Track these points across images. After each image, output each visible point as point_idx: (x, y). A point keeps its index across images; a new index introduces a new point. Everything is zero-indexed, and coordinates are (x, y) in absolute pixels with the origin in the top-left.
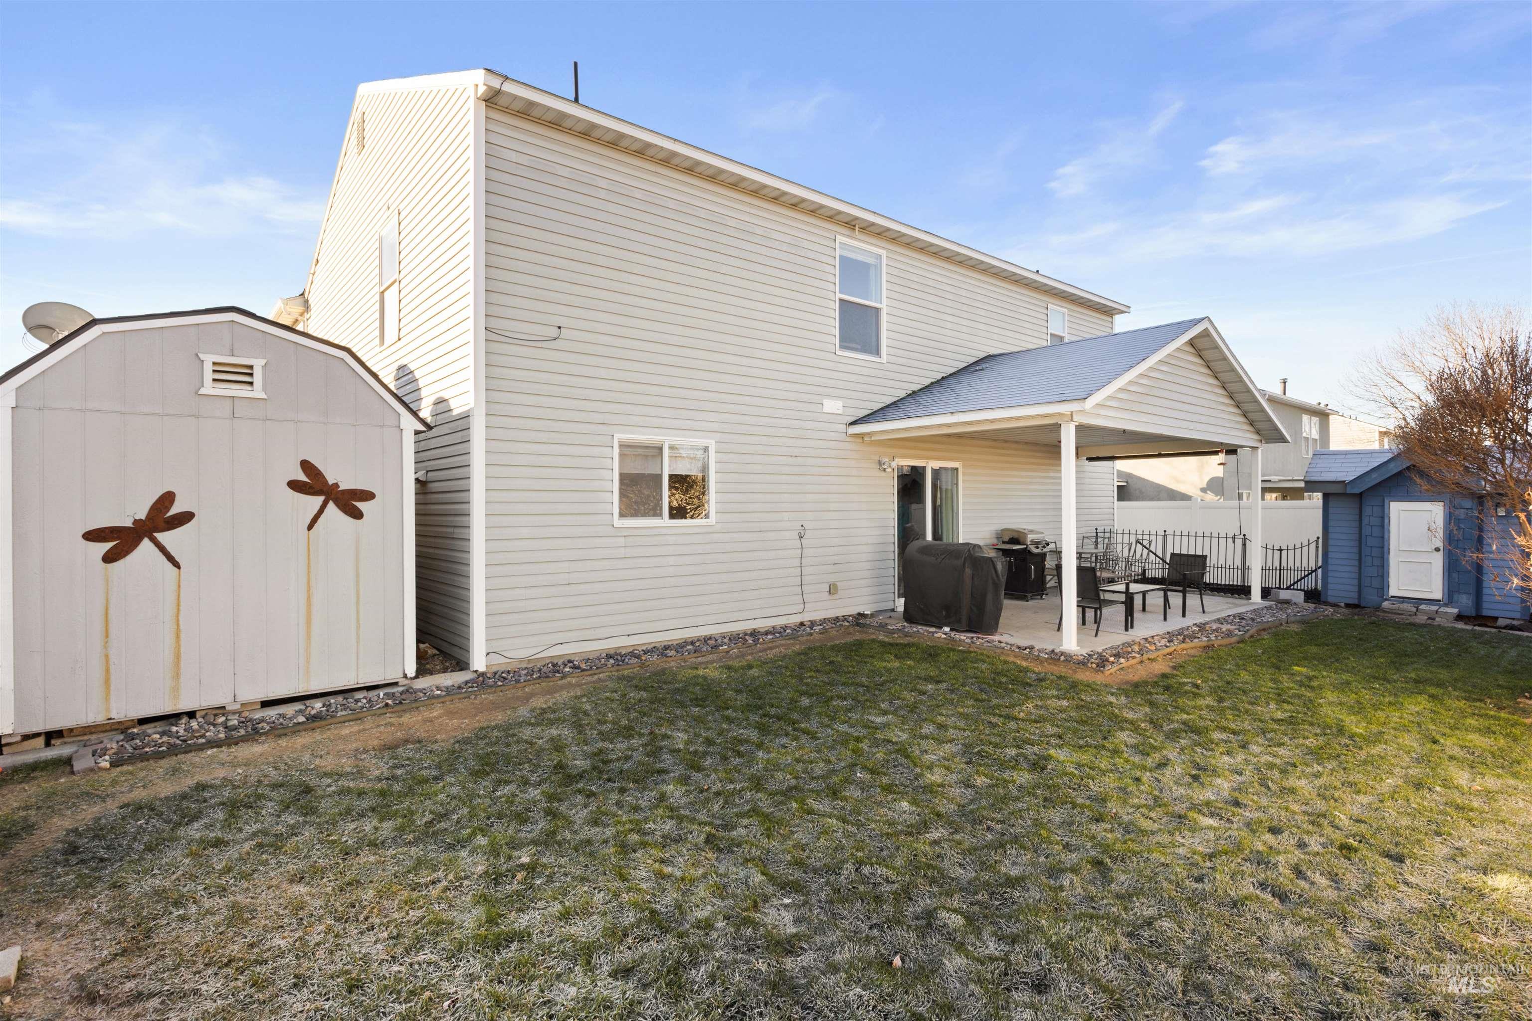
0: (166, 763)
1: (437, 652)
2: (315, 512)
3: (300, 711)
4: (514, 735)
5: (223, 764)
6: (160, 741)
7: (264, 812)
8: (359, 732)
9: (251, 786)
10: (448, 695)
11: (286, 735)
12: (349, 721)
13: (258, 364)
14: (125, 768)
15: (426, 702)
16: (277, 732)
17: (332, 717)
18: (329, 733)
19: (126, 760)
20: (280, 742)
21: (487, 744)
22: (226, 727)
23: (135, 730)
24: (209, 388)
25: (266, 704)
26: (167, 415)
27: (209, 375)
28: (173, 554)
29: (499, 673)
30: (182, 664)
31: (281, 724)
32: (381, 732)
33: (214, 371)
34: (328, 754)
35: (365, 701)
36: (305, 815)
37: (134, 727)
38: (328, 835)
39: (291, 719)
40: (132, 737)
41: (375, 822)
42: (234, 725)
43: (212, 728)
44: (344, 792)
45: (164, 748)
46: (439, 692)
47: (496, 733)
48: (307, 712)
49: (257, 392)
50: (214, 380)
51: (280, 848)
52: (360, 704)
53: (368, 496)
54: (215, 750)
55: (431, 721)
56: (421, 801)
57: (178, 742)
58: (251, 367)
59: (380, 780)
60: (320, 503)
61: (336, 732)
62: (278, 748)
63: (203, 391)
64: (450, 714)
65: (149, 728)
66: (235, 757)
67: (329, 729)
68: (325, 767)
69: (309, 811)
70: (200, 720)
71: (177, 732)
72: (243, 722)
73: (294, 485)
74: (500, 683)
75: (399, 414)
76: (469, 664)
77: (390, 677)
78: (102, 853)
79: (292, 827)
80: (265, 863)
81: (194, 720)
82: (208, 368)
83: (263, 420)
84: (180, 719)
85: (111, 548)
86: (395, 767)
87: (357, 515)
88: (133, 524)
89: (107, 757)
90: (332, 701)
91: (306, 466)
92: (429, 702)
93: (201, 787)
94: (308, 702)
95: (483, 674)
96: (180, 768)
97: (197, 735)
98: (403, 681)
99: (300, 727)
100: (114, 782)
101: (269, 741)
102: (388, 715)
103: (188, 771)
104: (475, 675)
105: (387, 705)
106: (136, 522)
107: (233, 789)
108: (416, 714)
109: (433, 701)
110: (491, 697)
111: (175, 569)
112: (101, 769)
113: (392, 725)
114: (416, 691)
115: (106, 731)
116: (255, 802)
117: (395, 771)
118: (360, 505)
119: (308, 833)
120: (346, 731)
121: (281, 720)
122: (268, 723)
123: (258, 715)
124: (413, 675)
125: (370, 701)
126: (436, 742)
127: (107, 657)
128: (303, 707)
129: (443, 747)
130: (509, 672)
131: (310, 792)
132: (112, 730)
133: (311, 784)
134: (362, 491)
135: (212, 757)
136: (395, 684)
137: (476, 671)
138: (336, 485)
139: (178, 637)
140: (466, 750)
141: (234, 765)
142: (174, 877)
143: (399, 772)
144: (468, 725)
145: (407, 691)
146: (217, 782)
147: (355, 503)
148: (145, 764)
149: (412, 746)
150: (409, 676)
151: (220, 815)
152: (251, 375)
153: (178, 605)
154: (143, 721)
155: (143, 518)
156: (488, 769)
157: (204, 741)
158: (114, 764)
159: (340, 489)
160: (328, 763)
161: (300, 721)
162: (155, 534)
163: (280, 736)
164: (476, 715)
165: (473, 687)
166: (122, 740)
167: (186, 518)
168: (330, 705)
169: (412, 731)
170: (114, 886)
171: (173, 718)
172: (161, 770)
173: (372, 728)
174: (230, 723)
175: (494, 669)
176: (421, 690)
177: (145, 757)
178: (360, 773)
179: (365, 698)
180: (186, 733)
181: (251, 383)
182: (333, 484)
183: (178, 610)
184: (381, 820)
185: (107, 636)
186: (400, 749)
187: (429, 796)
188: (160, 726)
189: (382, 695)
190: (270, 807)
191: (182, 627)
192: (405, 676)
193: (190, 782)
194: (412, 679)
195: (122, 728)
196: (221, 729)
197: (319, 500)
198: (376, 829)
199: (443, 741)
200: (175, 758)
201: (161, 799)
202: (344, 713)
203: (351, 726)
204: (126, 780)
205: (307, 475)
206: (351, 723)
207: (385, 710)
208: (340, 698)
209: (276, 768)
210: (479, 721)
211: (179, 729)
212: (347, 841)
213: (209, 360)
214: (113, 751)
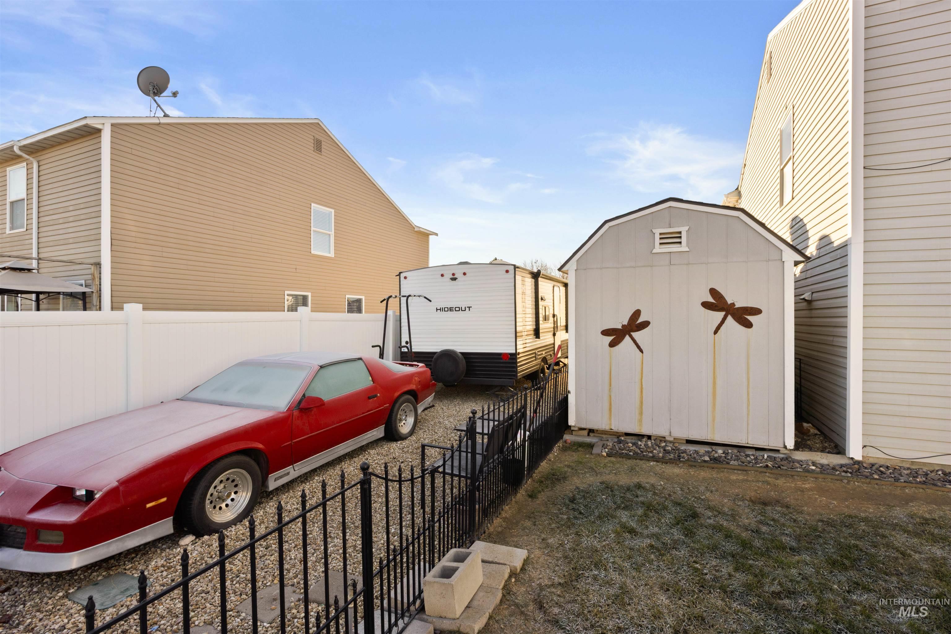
0: (630, 463)
1: (819, 433)
2: (719, 322)
3: (708, 452)
4: (884, 536)
5: (656, 474)
6: (631, 448)
7: (663, 521)
8: (743, 480)
9: (663, 497)
10: (821, 473)
11: (695, 466)
12: (738, 470)
13: (684, 230)
14: (613, 459)
15: (801, 474)
16: (690, 463)
17: (728, 463)
18: (722, 474)
19: (614, 454)
20: (691, 470)
21: (851, 535)
22: (665, 450)
23: (623, 438)
24: (658, 249)
25: (689, 442)
26: (638, 267)
27: (657, 241)
28: (640, 344)
29: (877, 466)
30: (644, 407)
31: (695, 458)
32: (758, 487)
33: (660, 238)
34: (717, 491)
35: (752, 457)
36: (686, 536)
37: (623, 436)
38: (695, 562)
39: (701, 456)
40: (620, 442)
41: (731, 569)
42: (668, 450)
43: (657, 448)
44: (718, 528)
45: (631, 453)
46: (814, 468)
47: (863, 526)
48: (712, 454)
49: (684, 248)
50: (661, 244)
51: (662, 555)
52: (748, 459)
53: (756, 311)
54: (655, 463)
55: (803, 491)
56: (774, 566)
57: (639, 452)
58: (680, 233)
59: (747, 530)
60: (722, 317)
61: (727, 475)
62: (688, 475)
63: (655, 251)
64: (822, 491)
65: (629, 439)
66: (664, 472)
67: (723, 472)
68: (711, 501)
69: (689, 533)
70: (653, 441)
71: (641, 445)
72: (674, 450)
73: (706, 305)
74: (876, 476)
75: (782, 251)
76: (845, 450)
77: (773, 444)
78: (582, 508)
79: (675, 542)
80: (651, 562)
81: (650, 440)
82: (657, 236)
83: (687, 264)
84: (643, 438)
85: (612, 340)
86: (761, 522)
87: (748, 325)
88: (622, 327)
89: (607, 450)
90: (730, 451)
91: (713, 292)
92: (803, 474)
93: (639, 486)
94: (714, 447)
95: (858, 462)
96: (635, 468)
97: (648, 450)
98: (783, 450)
99: (705, 464)
100: (605, 466)
101: (684, 467)
102: (767, 474)
103: (638, 472)
104: (851, 462)
105: (767, 466)
106: (623, 326)
107: (653, 495)
108: (790, 480)
109: (807, 474)
110: (865, 487)
111: (641, 353)
112: (603, 456)
113: (769, 484)
114: (794, 461)
115: (611, 435)
116: (661, 509)
117: (761, 526)
118: (750, 318)
119: (683, 552)
120: (734, 477)
121: (695, 455)
122: (687, 455)
123: (683, 448)
124: (792, 448)
125: (756, 459)
126: (802, 512)
127: (610, 396)
128: (710, 450)
129: (807, 521)
130: (887, 467)
131: (695, 518)
132: (613, 435)
133: (699, 510)
134: (752, 308)
135: (652, 467)
136: (778, 451)
137: (852, 458)
138: (733, 304)
139: (642, 392)
140: (829, 532)
141: (661, 476)
142: (604, 543)
143: (764, 529)
144: (836, 506)
145: (787, 458)
146: (648, 486)
147: (746, 317)
148: (621, 459)
149: (780, 509)
150: (788, 447)
151: (640, 512)
152: (680, 237)
153: (642, 374)
154: (627, 434)
155: (626, 324)
156: (846, 562)
157: (651, 455)
158: (609, 455)
159: (736, 307)
160: (714, 498)
161: (706, 459)
162: (632, 333)
163: (691, 466)
164: (846, 500)
165: (846, 472)
166: (616, 442)
167: (646, 324)
168: (728, 453)
169: (784, 495)
170: (577, 534)
171: (640, 436)
172: (626, 466)
173: (753, 481)
174: (667, 448)
175: (872, 461)
176: (799, 462)
177: (621, 456)
178: (733, 516)
179: (753, 455)
180: (644, 447)
181: (680, 243)
182: (731, 304)
183: (642, 376)
184: (736, 569)
185: (610, 386)
186: (769, 508)
187: (781, 565)
188: (633, 440)
189: (766, 456)
190: (668, 518)
191: (643, 387)
192: (785, 447)
193: (636, 480)
194: (790, 450)
195: (617, 435)
196: (662, 450)
197: (722, 314)
198: (730, 575)
199: (809, 514)
200: (635, 461)
201: (618, 486)
202: (736, 463)
203: (738, 474)
204: (610, 467)
205: (714, 298)
206: (739, 472)
207: (765, 470)
208: (735, 451)
209: (682, 490)
210: (848, 507)
211: (641, 444)
212: (706, 574)
213: (657, 232)
214: (610, 447)
